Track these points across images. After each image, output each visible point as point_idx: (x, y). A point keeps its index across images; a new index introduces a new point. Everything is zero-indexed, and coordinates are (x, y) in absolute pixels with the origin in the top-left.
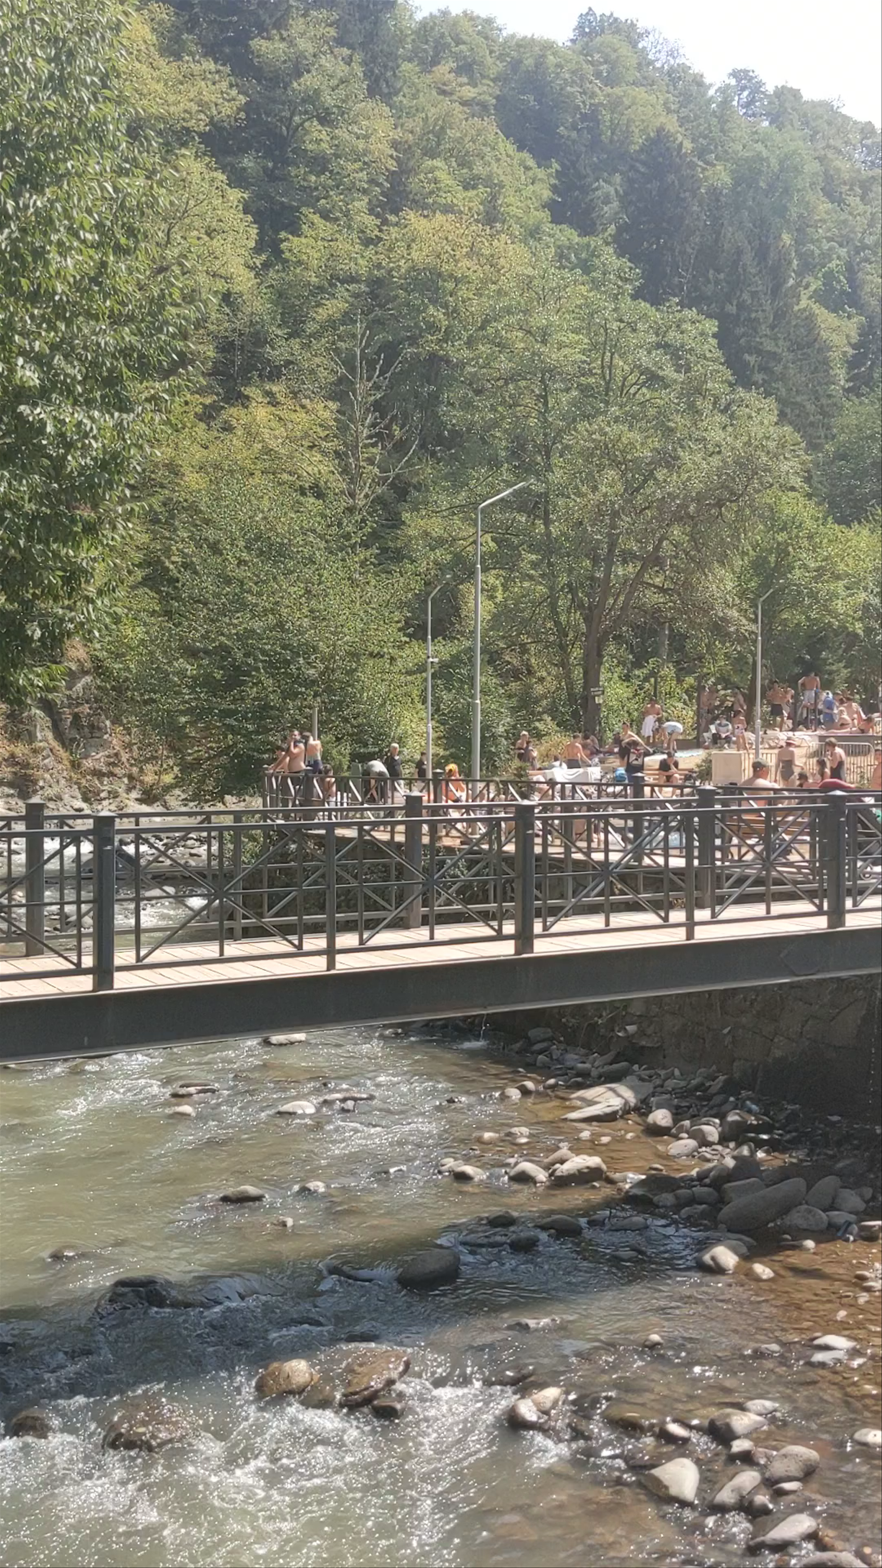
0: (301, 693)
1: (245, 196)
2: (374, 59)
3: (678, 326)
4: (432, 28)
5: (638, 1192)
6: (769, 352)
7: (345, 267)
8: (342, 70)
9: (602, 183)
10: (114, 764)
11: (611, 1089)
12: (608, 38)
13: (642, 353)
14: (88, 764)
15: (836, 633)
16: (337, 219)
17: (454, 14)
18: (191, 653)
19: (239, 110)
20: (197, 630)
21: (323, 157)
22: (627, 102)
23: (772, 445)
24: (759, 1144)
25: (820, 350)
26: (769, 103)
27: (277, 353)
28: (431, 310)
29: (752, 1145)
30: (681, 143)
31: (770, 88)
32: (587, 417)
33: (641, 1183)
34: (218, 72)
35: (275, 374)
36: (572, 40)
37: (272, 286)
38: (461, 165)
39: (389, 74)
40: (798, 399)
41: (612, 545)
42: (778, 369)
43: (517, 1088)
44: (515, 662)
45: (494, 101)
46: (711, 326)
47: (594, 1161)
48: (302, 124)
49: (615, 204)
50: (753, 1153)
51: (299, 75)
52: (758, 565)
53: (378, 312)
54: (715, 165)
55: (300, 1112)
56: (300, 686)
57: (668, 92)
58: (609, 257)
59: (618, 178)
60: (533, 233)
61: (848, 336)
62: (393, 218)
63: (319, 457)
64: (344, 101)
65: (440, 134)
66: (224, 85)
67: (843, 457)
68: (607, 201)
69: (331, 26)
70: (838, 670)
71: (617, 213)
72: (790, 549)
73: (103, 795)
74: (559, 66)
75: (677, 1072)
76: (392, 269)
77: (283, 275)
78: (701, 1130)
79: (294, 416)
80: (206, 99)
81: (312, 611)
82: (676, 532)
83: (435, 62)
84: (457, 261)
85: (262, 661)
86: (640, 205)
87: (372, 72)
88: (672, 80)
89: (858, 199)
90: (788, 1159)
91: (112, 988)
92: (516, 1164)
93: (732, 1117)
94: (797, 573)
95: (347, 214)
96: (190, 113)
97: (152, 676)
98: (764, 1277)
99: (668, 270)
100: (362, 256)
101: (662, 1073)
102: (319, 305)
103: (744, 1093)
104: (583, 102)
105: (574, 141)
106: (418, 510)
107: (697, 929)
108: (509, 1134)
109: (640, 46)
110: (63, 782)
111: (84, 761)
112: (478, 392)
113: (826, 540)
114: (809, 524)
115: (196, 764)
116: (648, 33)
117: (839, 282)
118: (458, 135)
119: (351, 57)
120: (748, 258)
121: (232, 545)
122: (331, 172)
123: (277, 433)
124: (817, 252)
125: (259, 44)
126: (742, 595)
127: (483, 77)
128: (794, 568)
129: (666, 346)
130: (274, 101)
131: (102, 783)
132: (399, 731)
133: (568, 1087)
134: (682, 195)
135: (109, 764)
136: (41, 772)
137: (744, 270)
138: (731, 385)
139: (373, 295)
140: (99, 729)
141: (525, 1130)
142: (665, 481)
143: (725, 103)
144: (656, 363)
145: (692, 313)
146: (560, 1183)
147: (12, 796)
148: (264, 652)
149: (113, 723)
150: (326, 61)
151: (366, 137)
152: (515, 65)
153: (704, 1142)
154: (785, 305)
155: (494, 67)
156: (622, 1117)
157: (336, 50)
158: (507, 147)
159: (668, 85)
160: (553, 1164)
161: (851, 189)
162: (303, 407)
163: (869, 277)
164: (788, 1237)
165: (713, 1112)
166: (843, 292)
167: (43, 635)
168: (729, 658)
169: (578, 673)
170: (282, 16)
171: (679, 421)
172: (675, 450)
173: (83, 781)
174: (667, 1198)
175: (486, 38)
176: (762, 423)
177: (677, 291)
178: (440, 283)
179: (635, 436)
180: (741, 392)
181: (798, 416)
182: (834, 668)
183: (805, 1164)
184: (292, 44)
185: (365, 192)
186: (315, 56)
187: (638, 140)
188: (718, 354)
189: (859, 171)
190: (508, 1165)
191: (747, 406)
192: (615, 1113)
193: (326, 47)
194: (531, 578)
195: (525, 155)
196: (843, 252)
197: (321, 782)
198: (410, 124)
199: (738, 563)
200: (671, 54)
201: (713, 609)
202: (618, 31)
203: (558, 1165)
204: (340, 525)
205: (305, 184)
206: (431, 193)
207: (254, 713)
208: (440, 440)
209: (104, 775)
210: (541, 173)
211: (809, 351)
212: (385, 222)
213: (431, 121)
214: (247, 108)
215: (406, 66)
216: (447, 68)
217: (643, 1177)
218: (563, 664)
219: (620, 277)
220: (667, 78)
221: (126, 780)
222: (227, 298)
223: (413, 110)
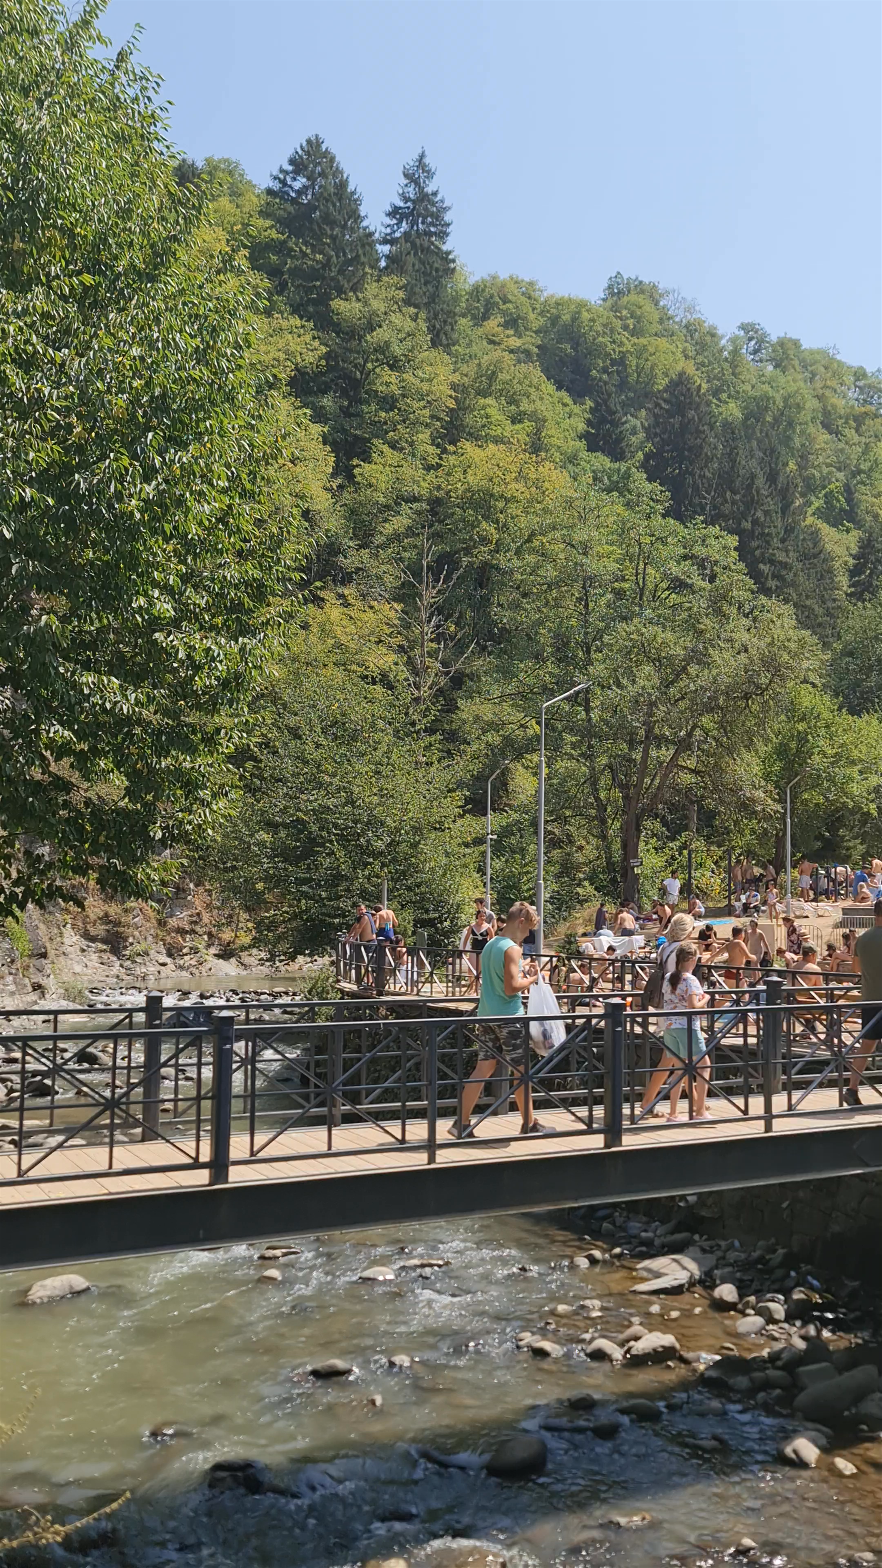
0: (371, 864)
1: (325, 430)
2: (436, 316)
3: (704, 541)
4: (483, 290)
5: (713, 1373)
6: (780, 563)
7: (409, 488)
8: (409, 325)
9: (629, 417)
10: (195, 923)
11: (675, 1260)
12: (633, 297)
13: (673, 564)
14: (173, 922)
15: (853, 812)
16: (402, 449)
17: (502, 278)
18: (271, 826)
19: (320, 358)
20: (276, 806)
21: (392, 397)
22: (651, 350)
23: (793, 646)
24: (825, 1323)
25: (825, 560)
26: (774, 351)
27: (348, 562)
28: (484, 525)
29: (818, 1323)
30: (700, 385)
31: (774, 338)
32: (625, 619)
33: (717, 1364)
34: (303, 327)
35: (346, 579)
36: (604, 300)
37: (345, 505)
38: (509, 403)
39: (448, 328)
40: (808, 603)
41: (649, 731)
42: (790, 577)
43: (586, 1257)
44: (556, 831)
45: (536, 350)
46: (733, 541)
47: (668, 1340)
48: (373, 370)
49: (642, 435)
50: (819, 1331)
51: (373, 330)
52: (781, 751)
53: (437, 526)
54: (727, 403)
55: (381, 1278)
56: (369, 856)
57: (686, 341)
58: (640, 481)
59: (643, 412)
60: (572, 459)
61: (848, 548)
62: (451, 448)
63: (384, 651)
64: (410, 351)
65: (492, 377)
66: (308, 338)
67: (851, 654)
68: (634, 432)
69: (400, 289)
70: (855, 847)
71: (642, 443)
72: (810, 737)
73: (185, 951)
74: (592, 320)
75: (737, 1243)
76: (450, 491)
77: (356, 496)
78: (768, 1308)
79: (363, 616)
80: (292, 349)
81: (381, 790)
82: (706, 720)
83: (485, 317)
84: (507, 484)
85: (335, 835)
86: (665, 436)
87: (434, 327)
88: (689, 331)
89: (853, 431)
90: (853, 1339)
91: (227, 1182)
92: (593, 1339)
93: (797, 1295)
94: (817, 758)
95: (411, 444)
96: (278, 361)
97: (236, 848)
98: (847, 1473)
99: (690, 491)
100: (424, 480)
101: (723, 1243)
102: (386, 520)
103: (804, 1268)
104: (614, 350)
105: (605, 383)
106: (472, 698)
107: (775, 1122)
108: (583, 1307)
109: (661, 303)
110: (150, 938)
111: (170, 920)
112: (525, 595)
113: (841, 730)
114: (826, 715)
115: (272, 925)
116: (668, 293)
117: (838, 501)
118: (508, 377)
119: (417, 314)
120: (760, 481)
121: (310, 731)
122: (399, 410)
123: (347, 630)
124: (817, 475)
125: (338, 304)
126: (767, 777)
127: (527, 329)
128: (813, 754)
129: (693, 557)
130: (351, 351)
131: (184, 940)
132: (457, 898)
133: (632, 1256)
134: (701, 428)
135: (192, 922)
136: (131, 929)
137: (758, 492)
138: (753, 592)
139: (433, 512)
140: (184, 891)
141: (597, 1303)
142: (697, 676)
143: (735, 352)
144: (685, 573)
145: (715, 530)
146: (637, 1362)
147: (104, 951)
148: (336, 826)
149: (197, 885)
150: (396, 319)
151: (430, 380)
152: (555, 320)
153: (771, 1320)
154: (794, 521)
155: (536, 321)
156: (688, 1290)
157: (404, 309)
158: (549, 387)
159: (685, 336)
160: (628, 1341)
161: (846, 423)
162: (371, 607)
163: (864, 497)
164: (865, 1427)
165: (776, 1286)
166: (842, 510)
167: (164, 835)
168: (755, 833)
169: (617, 846)
170: (358, 282)
171: (708, 623)
172: (706, 648)
173: (168, 938)
174: (742, 1381)
175: (530, 298)
176: (783, 627)
177: (699, 510)
178: (492, 503)
179: (669, 636)
180: (763, 599)
181: (808, 617)
182: (851, 844)
183: (871, 1345)
184: (366, 304)
185: (427, 425)
186: (386, 313)
187: (662, 383)
188: (741, 565)
189: (853, 407)
190: (583, 1341)
191: (768, 611)
192: (681, 1286)
193: (395, 306)
194: (571, 757)
195: (563, 394)
196: (841, 475)
197: (393, 950)
198: (464, 368)
199: (762, 749)
200: (689, 310)
201: (741, 790)
202: (642, 292)
203: (632, 1343)
204: (406, 714)
205: (376, 419)
206: (484, 426)
207: (326, 881)
208: (491, 637)
209: (187, 932)
210: (577, 409)
211: (816, 561)
212: (445, 451)
213: (484, 366)
214: (327, 356)
215: (463, 321)
216: (496, 322)
217: (718, 1358)
218: (604, 837)
219: (652, 499)
220: (684, 331)
221: (206, 937)
222: (306, 514)
223: (467, 358)
